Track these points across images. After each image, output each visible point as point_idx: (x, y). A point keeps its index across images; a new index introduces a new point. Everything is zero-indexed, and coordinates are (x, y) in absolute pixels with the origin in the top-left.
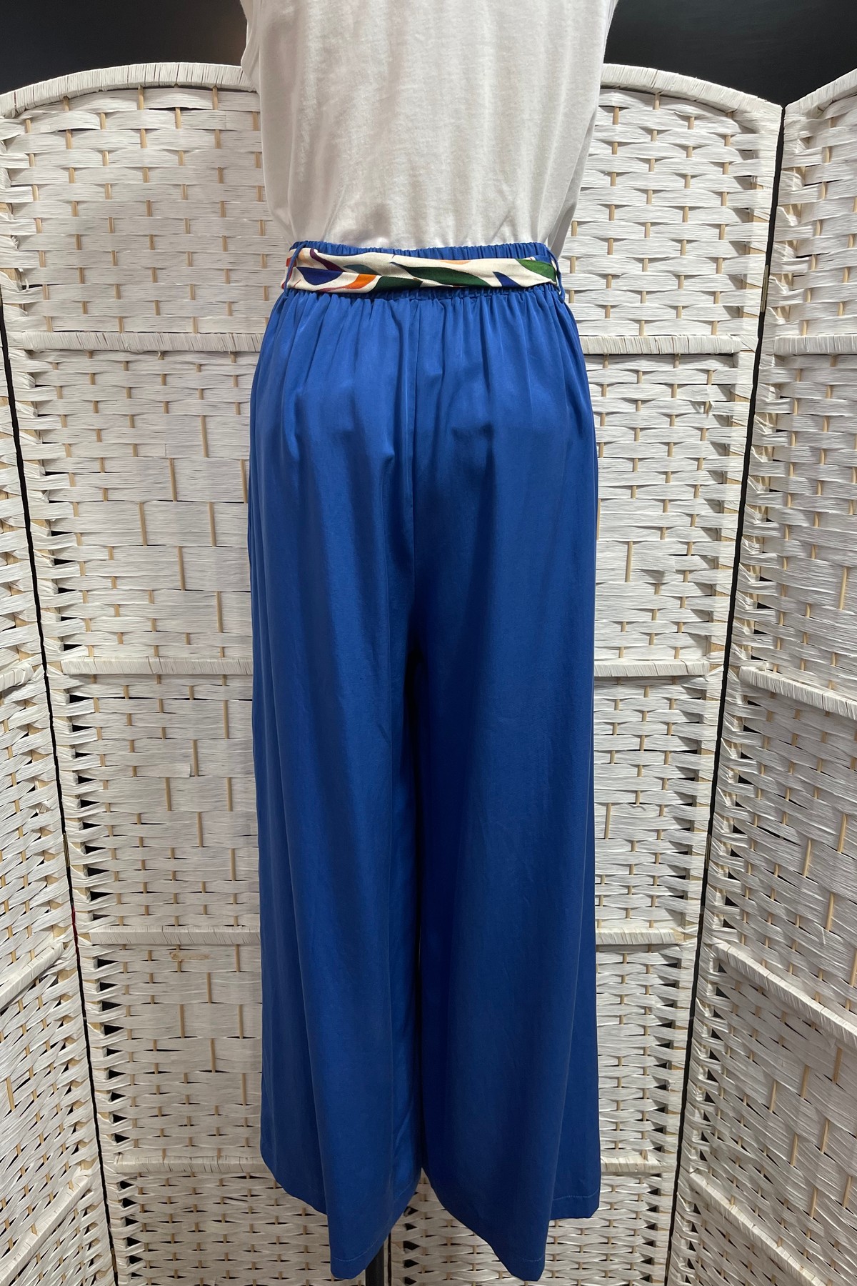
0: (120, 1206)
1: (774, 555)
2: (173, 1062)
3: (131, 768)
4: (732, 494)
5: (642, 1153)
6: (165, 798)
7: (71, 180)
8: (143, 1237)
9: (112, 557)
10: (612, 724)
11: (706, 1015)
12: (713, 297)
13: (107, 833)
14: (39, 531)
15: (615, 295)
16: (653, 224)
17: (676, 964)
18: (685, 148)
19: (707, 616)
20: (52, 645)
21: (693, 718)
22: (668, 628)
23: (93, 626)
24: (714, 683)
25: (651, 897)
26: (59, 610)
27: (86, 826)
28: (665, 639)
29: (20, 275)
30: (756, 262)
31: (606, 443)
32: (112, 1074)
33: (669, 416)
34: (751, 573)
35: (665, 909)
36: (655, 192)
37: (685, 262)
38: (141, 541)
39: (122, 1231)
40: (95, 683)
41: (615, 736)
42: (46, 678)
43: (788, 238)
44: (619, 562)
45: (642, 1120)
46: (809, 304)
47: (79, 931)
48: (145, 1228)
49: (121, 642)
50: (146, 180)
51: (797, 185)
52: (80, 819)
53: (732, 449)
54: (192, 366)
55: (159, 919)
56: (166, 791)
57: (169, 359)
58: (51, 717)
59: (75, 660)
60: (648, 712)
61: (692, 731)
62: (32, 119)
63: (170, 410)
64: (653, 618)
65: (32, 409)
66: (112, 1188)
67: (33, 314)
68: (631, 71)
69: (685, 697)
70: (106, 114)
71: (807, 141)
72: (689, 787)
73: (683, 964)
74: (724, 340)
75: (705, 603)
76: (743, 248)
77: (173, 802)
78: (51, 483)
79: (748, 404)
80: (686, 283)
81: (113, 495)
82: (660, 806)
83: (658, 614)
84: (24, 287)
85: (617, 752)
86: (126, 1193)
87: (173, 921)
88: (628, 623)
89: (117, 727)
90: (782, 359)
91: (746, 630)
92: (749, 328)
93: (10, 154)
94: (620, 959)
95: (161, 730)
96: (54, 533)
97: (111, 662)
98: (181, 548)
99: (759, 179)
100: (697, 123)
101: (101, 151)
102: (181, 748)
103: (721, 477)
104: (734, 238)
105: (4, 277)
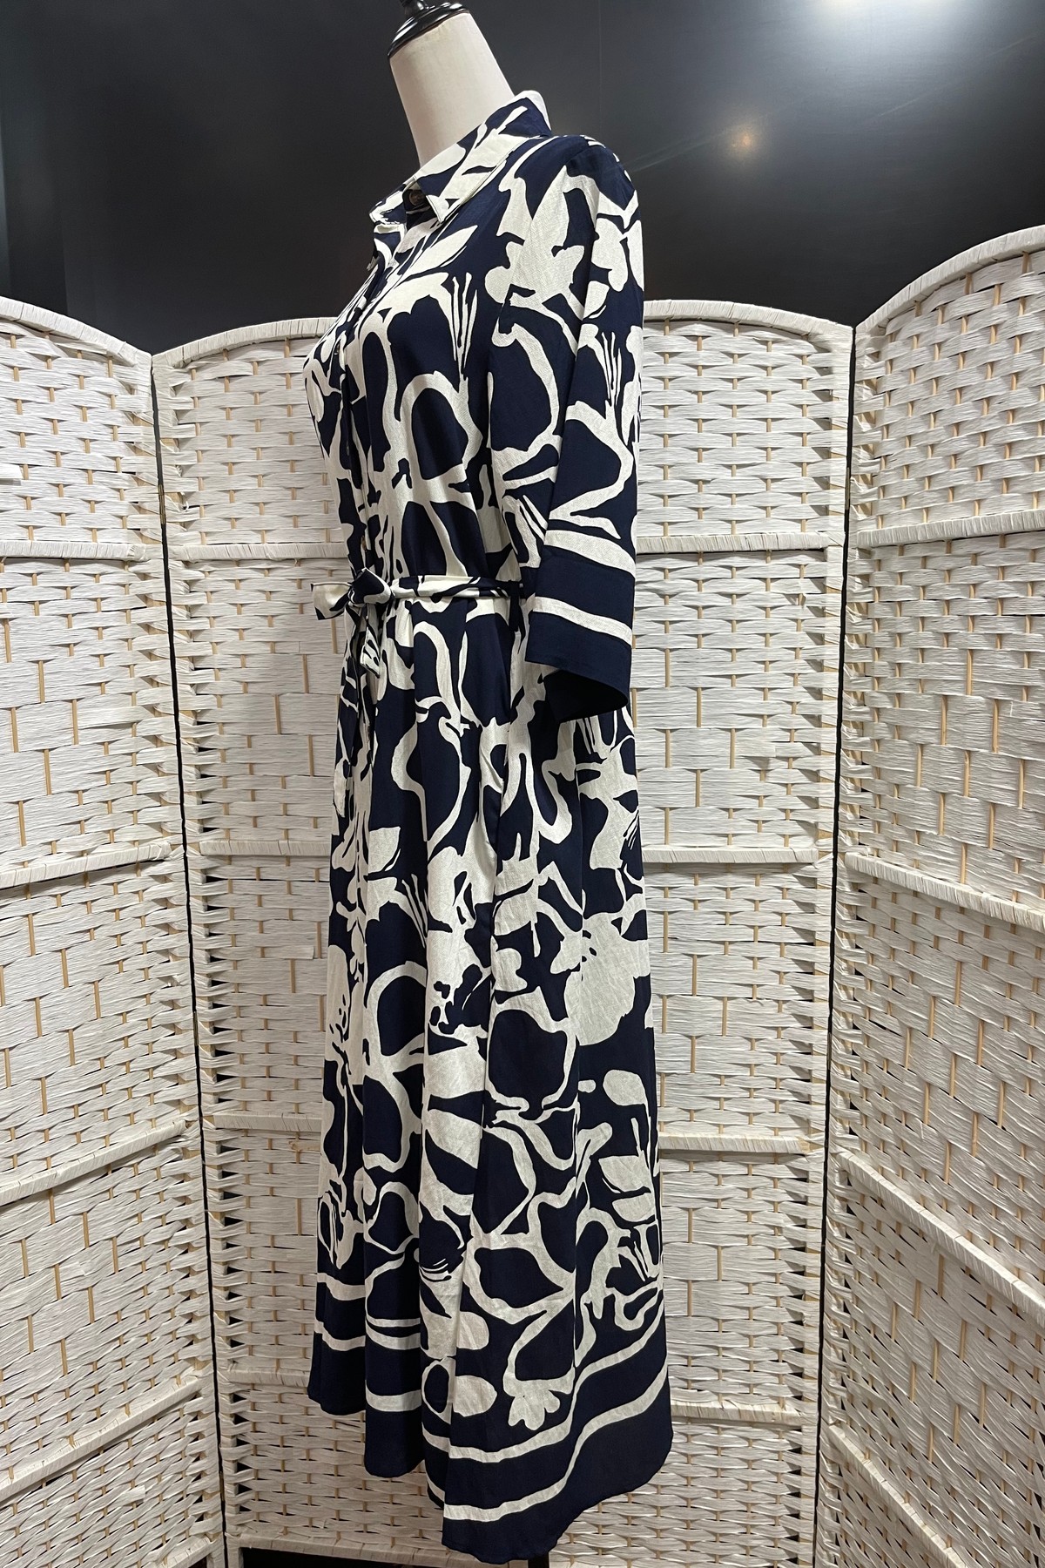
0: (231, 1421)
1: (868, 739)
2: (289, 1262)
3: (259, 950)
4: (830, 681)
5: (780, 1401)
6: (290, 980)
7: (228, 418)
8: (251, 1461)
9: (250, 746)
10: (724, 913)
11: (836, 1235)
12: (800, 498)
13: (235, 1014)
14: (186, 721)
15: (707, 498)
16: (739, 434)
17: (804, 1178)
18: (765, 368)
19: (813, 802)
20: (192, 827)
21: (806, 908)
22: (778, 815)
23: (232, 810)
24: (824, 871)
25: (774, 1101)
26: (200, 794)
27: (215, 1006)
28: (773, 826)
29: (182, 498)
30: (838, 465)
31: (704, 635)
32: (230, 1271)
33: (764, 608)
34: (851, 758)
35: (791, 1116)
36: (739, 406)
37: (771, 467)
38: (276, 730)
39: (230, 1452)
40: (229, 864)
41: (727, 926)
42: (185, 858)
43: (863, 442)
44: (721, 750)
45: (777, 1361)
46: (882, 500)
47: (204, 1113)
48: (256, 1451)
50: (289, 415)
51: (866, 395)
52: (210, 999)
53: (827, 638)
54: (324, 572)
55: (280, 1105)
56: (290, 973)
57: (305, 565)
58: (188, 896)
59: (211, 842)
60: (761, 901)
61: (805, 921)
62: (197, 369)
63: (305, 611)
65: (185, 612)
66: (224, 1400)
67: (192, 530)
68: (710, 305)
69: (799, 887)
70: (258, 362)
71: (876, 356)
72: (806, 982)
73: (811, 1177)
74: (813, 538)
75: (810, 789)
76: (825, 453)
77: (297, 985)
78: (199, 677)
79: (840, 595)
80: (773, 485)
81: (252, 688)
82: (777, 1001)
83: (765, 801)
84: (185, 508)
85: (731, 943)
86: (238, 1408)
87: (293, 1108)
88: (735, 810)
89: (250, 910)
90: (866, 553)
91: (849, 815)
92: (836, 525)
93: (181, 398)
94: (744, 1170)
95: (287, 912)
96: (199, 723)
97: (245, 844)
98: (311, 737)
99: (834, 392)
100: (774, 346)
101: (253, 393)
102: (306, 930)
103: (819, 665)
104: (816, 444)
105: (168, 500)
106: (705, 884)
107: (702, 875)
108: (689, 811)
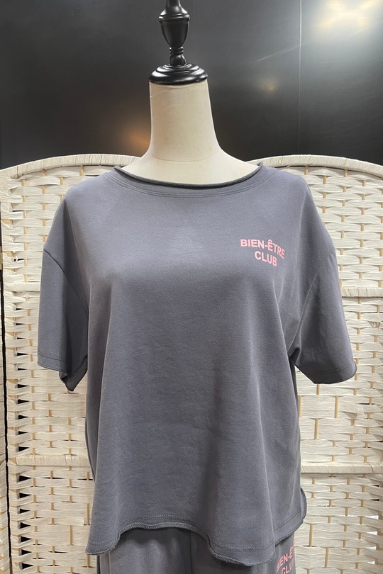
3: (51, 520)
6: (69, 537)
7: (44, 209)
10: (330, 500)
12: (378, 268)
14: (10, 386)
16: (345, 232)
18: (361, 195)
20: (12, 449)
22: (360, 445)
26: (18, 428)
27: (24, 552)
28: (358, 451)
29: (14, 254)
33: (357, 329)
36: (346, 216)
37: (363, 250)
40: (34, 469)
42: (7, 467)
44: (330, 407)
49: (51, 447)
52: (20, 549)
56: (69, 534)
59: (24, 457)
60: (350, 493)
62: (26, 180)
64: (351, 439)
65: (13, 321)
67: (19, 274)
68: (333, 159)
69: (371, 485)
77: (73, 540)
78: (19, 359)
80: (364, 261)
82: (358, 549)
83: (354, 437)
84: (15, 260)
85: (332, 516)
88: (337, 441)
93: (14, 195)
95: (69, 497)
96: (20, 386)
97: (44, 459)
100: (367, 183)
101: (59, 195)
102: (80, 508)
105: (5, 256)
106: (318, 483)
107: (318, 478)
108: (311, 441)
